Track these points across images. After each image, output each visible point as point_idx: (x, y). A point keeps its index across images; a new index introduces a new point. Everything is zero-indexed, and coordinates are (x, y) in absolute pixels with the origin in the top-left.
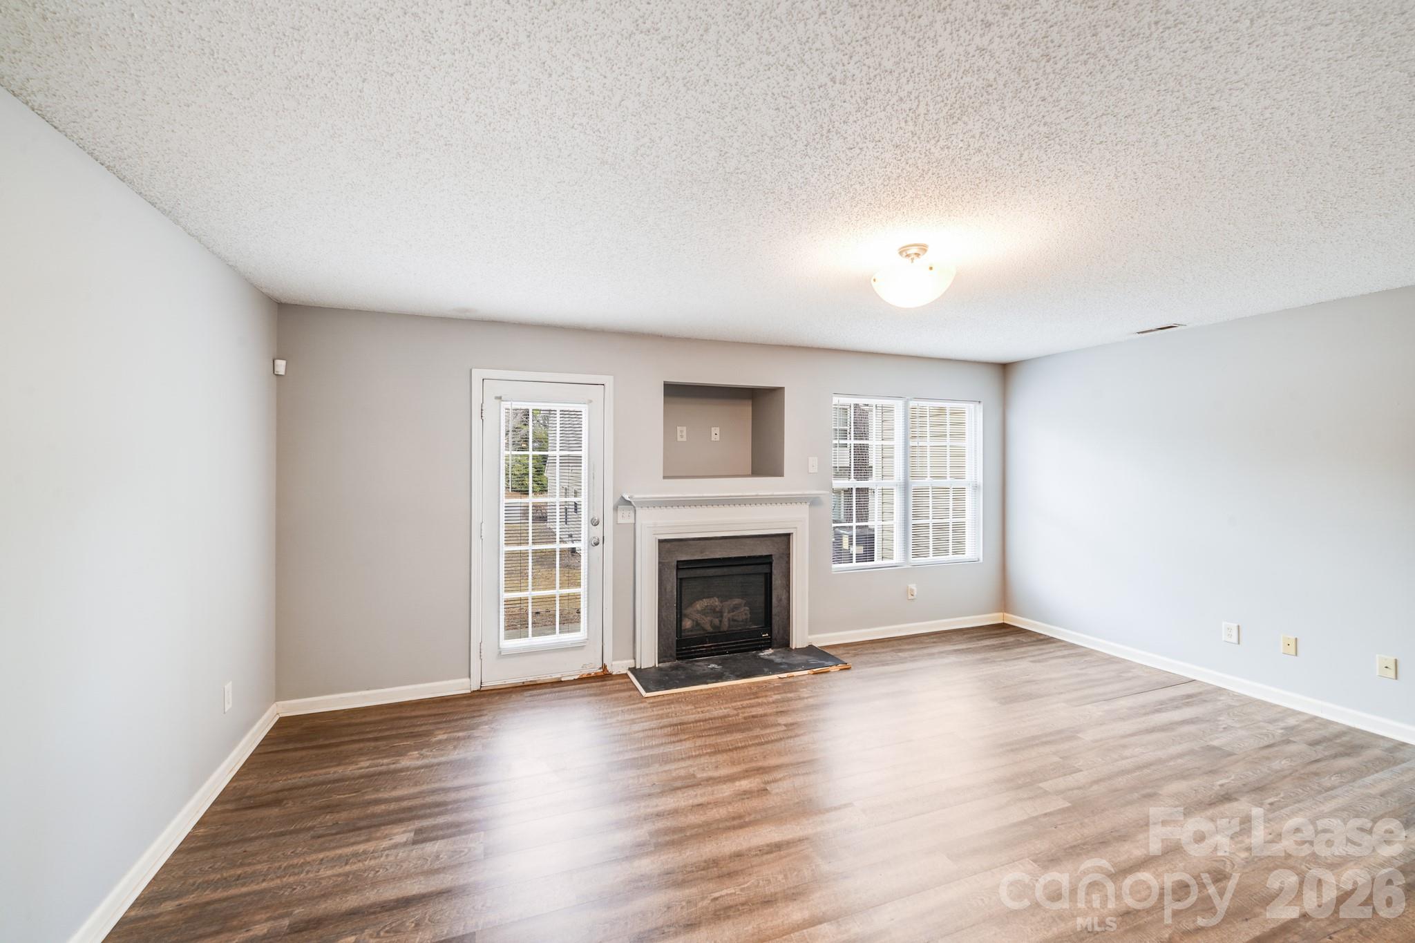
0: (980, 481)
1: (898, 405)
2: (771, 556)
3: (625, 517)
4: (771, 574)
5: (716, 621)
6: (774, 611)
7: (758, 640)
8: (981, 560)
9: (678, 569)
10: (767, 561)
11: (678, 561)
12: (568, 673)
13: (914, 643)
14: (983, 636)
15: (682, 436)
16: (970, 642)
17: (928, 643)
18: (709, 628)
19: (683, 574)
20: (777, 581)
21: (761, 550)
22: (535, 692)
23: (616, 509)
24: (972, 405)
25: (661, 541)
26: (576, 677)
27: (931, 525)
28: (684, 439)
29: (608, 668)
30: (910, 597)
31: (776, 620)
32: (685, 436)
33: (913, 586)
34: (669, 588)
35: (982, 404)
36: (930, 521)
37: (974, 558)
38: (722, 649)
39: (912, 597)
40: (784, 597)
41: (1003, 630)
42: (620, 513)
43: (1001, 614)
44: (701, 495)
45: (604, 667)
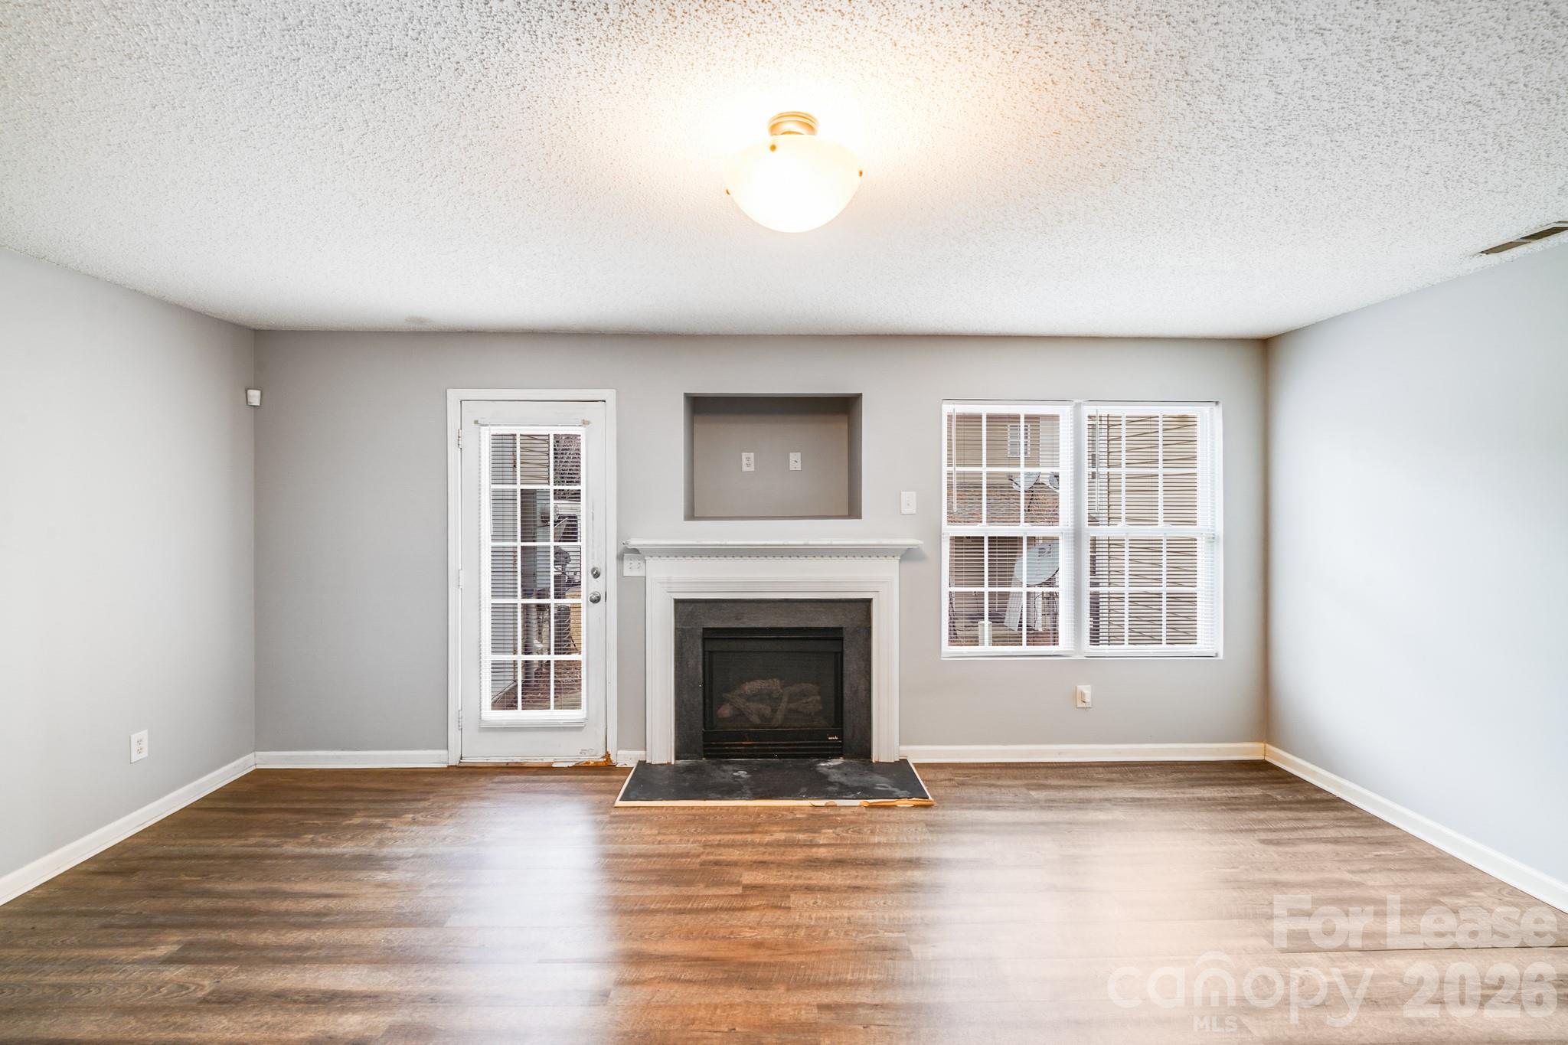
0: (1220, 530)
1: (1064, 412)
2: (840, 629)
3: (632, 569)
4: (842, 653)
5: (768, 711)
6: (847, 706)
7: (823, 744)
8: (1221, 656)
9: (704, 640)
10: (835, 635)
11: (704, 629)
12: (563, 759)
13: (1073, 777)
14: (1205, 779)
15: (748, 465)
16: (1175, 787)
17: (1099, 780)
18: (756, 720)
19: (714, 646)
20: (851, 666)
21: (825, 621)
22: (507, 778)
23: (620, 558)
24: (1206, 409)
25: (677, 602)
26: (571, 765)
27: (1126, 596)
28: (752, 468)
29: (612, 758)
30: (1080, 705)
31: (849, 719)
32: (753, 465)
33: (1086, 690)
34: (691, 663)
35: (1220, 405)
36: (1126, 590)
37: (1210, 652)
38: (767, 750)
39: (1084, 705)
40: (862, 687)
41: (1262, 774)
42: (627, 563)
43: (1262, 745)
44: (723, 543)
45: (607, 756)
